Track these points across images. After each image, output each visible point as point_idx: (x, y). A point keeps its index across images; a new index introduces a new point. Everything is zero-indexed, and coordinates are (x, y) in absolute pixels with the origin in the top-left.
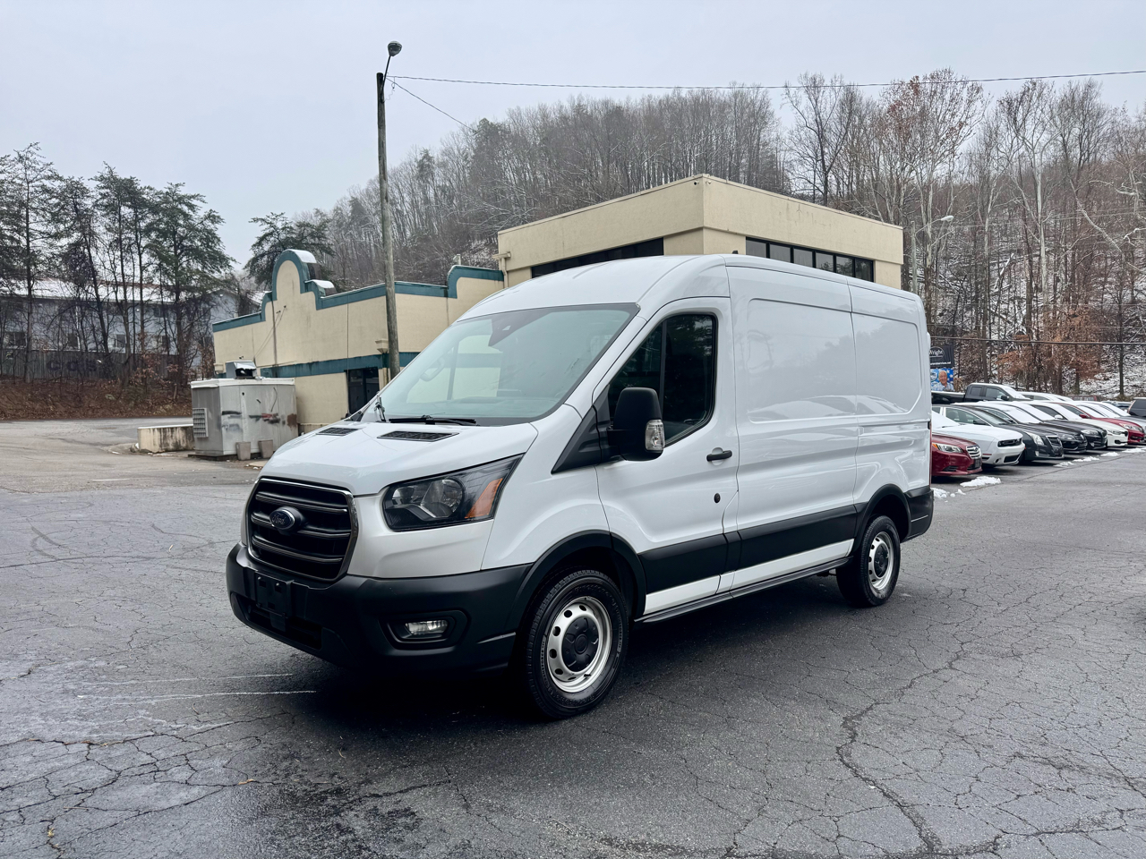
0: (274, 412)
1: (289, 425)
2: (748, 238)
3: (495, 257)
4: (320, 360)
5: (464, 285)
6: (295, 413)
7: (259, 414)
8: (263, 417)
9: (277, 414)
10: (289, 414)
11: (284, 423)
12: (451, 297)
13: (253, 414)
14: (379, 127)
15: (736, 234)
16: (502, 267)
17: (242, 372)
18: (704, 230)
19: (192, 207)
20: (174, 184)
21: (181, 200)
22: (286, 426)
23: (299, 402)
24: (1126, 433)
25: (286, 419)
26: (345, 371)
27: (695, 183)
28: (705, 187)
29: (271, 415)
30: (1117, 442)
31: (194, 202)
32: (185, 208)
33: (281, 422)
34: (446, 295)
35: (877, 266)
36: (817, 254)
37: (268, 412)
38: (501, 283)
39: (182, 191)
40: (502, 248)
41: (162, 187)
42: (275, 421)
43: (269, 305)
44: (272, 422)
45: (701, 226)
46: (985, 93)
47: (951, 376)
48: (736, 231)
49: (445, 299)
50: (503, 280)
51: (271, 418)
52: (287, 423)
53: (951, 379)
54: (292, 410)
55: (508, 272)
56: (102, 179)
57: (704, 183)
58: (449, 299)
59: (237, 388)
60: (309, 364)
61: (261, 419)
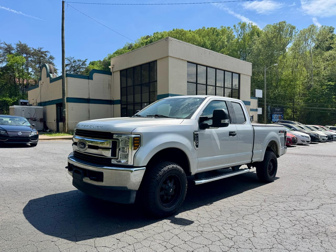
0: (34, 117)
1: (40, 122)
2: (188, 62)
3: (110, 67)
4: (50, 100)
5: (95, 76)
6: (43, 118)
7: (29, 118)
8: (30, 119)
9: (36, 118)
10: (40, 118)
11: (38, 121)
12: (91, 79)
13: (27, 118)
14: (62, 20)
15: (182, 60)
16: (111, 71)
17: (23, 103)
18: (169, 57)
19: (46, 55)
20: (40, 48)
21: (42, 53)
22: (39, 123)
23: (45, 114)
24: (327, 137)
25: (39, 120)
26: (56, 104)
27: (166, 40)
28: (169, 42)
29: (33, 118)
30: (323, 139)
31: (46, 53)
32: (44, 55)
33: (37, 121)
34: (89, 79)
35: (241, 76)
36: (217, 70)
37: (32, 117)
38: (111, 76)
39: (43, 50)
40: (111, 64)
41: (36, 48)
42: (35, 120)
43: (40, 82)
44: (34, 121)
45: (168, 56)
46: (296, 29)
47: (283, 117)
48: (183, 59)
49: (88, 80)
50: (112, 75)
51: (33, 119)
52: (39, 121)
53: (282, 118)
54: (41, 117)
55: (113, 72)
56: (18, 45)
57: (169, 40)
58: (90, 80)
59: (21, 108)
60: (48, 101)
61: (29, 119)
